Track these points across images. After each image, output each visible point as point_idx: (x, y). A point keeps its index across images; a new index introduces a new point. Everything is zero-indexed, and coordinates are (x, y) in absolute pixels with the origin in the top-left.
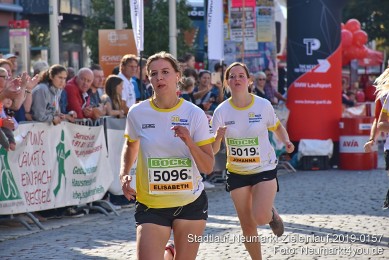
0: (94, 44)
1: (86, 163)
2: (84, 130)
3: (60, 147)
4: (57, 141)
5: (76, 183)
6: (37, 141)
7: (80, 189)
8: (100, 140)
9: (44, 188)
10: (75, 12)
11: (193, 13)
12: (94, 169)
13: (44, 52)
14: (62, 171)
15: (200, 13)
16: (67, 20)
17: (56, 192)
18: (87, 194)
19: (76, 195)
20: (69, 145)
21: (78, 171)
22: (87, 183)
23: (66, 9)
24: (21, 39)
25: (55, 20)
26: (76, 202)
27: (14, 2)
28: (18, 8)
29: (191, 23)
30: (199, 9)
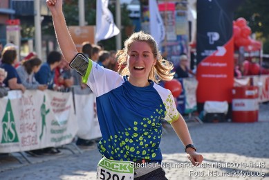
1: (60, 118)
2: (59, 95)
3: (43, 106)
4: (41, 102)
5: (53, 132)
7: (56, 136)
8: (70, 102)
9: (32, 134)
11: (132, 15)
12: (65, 122)
13: (31, 42)
15: (137, 15)
17: (41, 137)
18: (60, 139)
19: (54, 140)
20: (48, 106)
21: (55, 123)
22: (61, 131)
24: (14, 32)
25: (38, 20)
26: (53, 144)
27: (9, 7)
28: (12, 11)
29: (131, 22)
30: (136, 12)
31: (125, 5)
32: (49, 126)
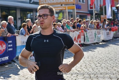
0: (100, 17)
2: (99, 31)
3: (95, 33)
4: (95, 32)
5: (97, 39)
6: (91, 32)
7: (98, 40)
8: (101, 32)
9: (93, 40)
10: (97, 13)
11: (115, 12)
12: (100, 37)
13: (93, 19)
14: (95, 37)
15: (117, 12)
16: (96, 14)
17: (95, 40)
18: (99, 40)
19: (98, 41)
20: (96, 33)
21: (98, 37)
23: (96, 12)
24: (89, 17)
25: (94, 14)
26: (98, 42)
27: (88, 11)
28: (89, 12)
29: (115, 14)
31: (114, 10)
32: (97, 38)
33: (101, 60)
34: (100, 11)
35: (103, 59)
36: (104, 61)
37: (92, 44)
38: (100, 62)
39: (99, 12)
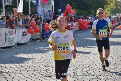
1: (11, 37)
2: (11, 30)
3: (5, 33)
5: (9, 41)
6: (0, 32)
8: (14, 32)
9: (2, 42)
11: (34, 4)
12: (13, 38)
13: (2, 13)
14: (6, 39)
15: (35, 4)
16: (7, 6)
17: (5, 43)
19: (9, 44)
20: (7, 33)
21: (9, 39)
22: (12, 41)
23: (7, 4)
25: (4, 6)
30: (35, 3)
31: (32, 1)
33: (13, 70)
34: (12, 3)
35: (16, 69)
36: (18, 72)
37: (1, 49)
38: (12, 74)
39: (10, 4)
